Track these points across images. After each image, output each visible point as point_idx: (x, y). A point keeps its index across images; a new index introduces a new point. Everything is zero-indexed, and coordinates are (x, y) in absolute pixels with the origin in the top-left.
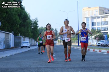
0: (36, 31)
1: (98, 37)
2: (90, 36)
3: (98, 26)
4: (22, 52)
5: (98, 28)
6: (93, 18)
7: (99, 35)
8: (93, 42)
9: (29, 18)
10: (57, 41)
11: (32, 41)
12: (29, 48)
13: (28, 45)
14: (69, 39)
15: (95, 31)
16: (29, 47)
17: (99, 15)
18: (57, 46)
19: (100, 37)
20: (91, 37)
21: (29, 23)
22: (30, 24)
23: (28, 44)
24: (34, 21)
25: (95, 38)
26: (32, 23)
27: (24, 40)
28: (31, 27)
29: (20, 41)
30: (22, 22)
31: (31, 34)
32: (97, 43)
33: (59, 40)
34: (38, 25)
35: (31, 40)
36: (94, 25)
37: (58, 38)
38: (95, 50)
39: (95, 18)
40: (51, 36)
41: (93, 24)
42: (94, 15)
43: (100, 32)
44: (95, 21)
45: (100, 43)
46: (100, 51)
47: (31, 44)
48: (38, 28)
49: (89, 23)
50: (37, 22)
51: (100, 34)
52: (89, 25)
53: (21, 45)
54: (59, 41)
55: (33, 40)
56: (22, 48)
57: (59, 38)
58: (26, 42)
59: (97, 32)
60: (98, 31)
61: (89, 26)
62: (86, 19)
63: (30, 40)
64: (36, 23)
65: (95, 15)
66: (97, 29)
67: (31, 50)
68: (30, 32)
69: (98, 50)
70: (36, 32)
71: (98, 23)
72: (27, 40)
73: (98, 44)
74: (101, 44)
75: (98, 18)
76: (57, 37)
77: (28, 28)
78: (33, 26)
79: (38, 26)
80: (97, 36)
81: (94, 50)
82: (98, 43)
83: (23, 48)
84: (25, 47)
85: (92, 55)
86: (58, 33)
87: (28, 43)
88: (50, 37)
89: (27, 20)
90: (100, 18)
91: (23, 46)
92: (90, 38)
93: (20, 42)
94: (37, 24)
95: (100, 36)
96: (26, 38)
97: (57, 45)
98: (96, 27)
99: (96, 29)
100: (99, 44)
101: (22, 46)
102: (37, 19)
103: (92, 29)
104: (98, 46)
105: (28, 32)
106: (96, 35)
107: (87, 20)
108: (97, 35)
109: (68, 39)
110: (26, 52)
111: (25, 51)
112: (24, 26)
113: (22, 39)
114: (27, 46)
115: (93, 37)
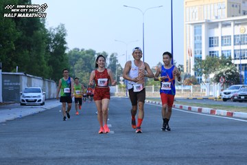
0: (62, 60)
1: (224, 77)
2: (204, 75)
3: (225, 48)
4: (23, 115)
5: (224, 53)
6: (212, 25)
7: (227, 71)
8: (210, 89)
9: (42, 26)
10: (117, 86)
11: (50, 87)
12: (42, 104)
13: (39, 96)
14: (141, 86)
15: (216, 62)
16: (41, 102)
17: (228, 16)
18: (116, 100)
19: (229, 76)
20: (206, 77)
21: (43, 39)
22: (46, 40)
23: (40, 94)
24: (56, 32)
25: (217, 79)
26: (50, 39)
27: (29, 84)
28: (48, 48)
29: (18, 86)
30: (22, 36)
31: (47, 68)
32: (222, 92)
33: (122, 83)
34: (66, 43)
35: (47, 83)
36: (214, 44)
37: (118, 78)
38: (216, 110)
39: (217, 26)
40: (106, 80)
41: (211, 42)
42: (214, 18)
43: (230, 63)
44: (217, 33)
45: (229, 93)
46: (231, 115)
47: (47, 94)
48: (67, 52)
49: (201, 38)
50: (64, 35)
51: (229, 68)
52: (201, 44)
53: (22, 98)
54: (120, 88)
55: (54, 85)
56: (22, 104)
57: (121, 78)
58: (35, 88)
59: (221, 62)
60: (226, 61)
61: (201, 48)
62: (192, 28)
63: (44, 83)
64: (60, 39)
65: (217, 17)
66: (223, 55)
67: (47, 110)
68: (46, 62)
69: (223, 112)
70: (60, 63)
71: (225, 40)
72: (37, 83)
73: (224, 96)
74: (231, 95)
75: (226, 25)
76: (116, 76)
77: (39, 51)
78: (52, 47)
79: (65, 45)
80: (221, 73)
81: (212, 112)
82: (225, 93)
83: (25, 105)
84: (32, 103)
85: (208, 125)
86: (119, 65)
87: (39, 91)
88: (104, 82)
89: (37, 29)
90: (230, 25)
91: (27, 100)
92: (204, 80)
93: (17, 90)
94: (63, 42)
95: (230, 73)
96: (33, 79)
97: (116, 96)
98: (219, 50)
99: (220, 55)
100: (227, 96)
101: (23, 101)
102: (63, 29)
103: (208, 54)
104: (225, 100)
105: (38, 63)
106: (219, 72)
107: (195, 30)
108: (222, 70)
109: (139, 87)
110: (33, 115)
111: (30, 113)
112: (29, 46)
113: (24, 80)
114: (36, 100)
115: (212, 76)
